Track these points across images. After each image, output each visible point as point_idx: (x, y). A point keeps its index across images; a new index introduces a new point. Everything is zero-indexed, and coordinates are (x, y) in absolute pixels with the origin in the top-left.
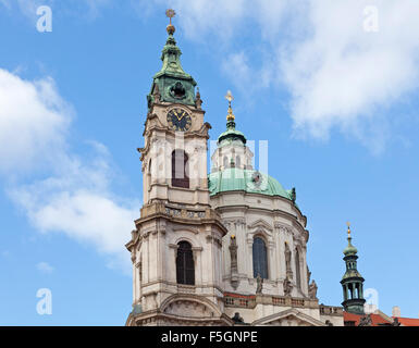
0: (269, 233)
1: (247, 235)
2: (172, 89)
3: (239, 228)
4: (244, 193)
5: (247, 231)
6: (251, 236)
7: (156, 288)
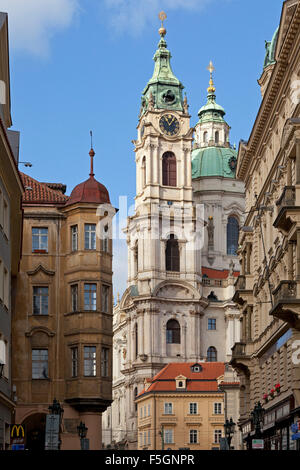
0: (241, 213)
1: (223, 216)
2: (164, 96)
3: (216, 210)
4: (222, 178)
5: (223, 212)
6: (226, 217)
7: (150, 275)
